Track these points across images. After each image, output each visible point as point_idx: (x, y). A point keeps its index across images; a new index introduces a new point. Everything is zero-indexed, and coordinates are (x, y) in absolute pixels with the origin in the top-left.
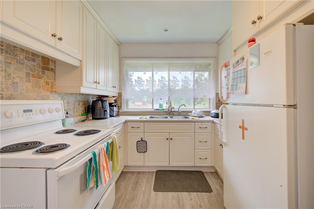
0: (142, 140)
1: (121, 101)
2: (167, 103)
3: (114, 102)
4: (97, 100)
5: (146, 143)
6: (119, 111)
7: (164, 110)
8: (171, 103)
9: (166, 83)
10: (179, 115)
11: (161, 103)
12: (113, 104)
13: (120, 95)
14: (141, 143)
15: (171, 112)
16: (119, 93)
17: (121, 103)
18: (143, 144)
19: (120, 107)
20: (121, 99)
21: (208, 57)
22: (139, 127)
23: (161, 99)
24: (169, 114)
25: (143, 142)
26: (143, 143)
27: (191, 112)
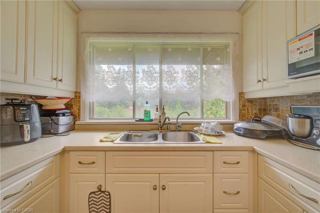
0: (100, 190)
1: (80, 106)
2: (157, 109)
3: (64, 107)
4: (8, 104)
5: (110, 198)
6: (74, 123)
7: (151, 120)
8: (164, 109)
9: (155, 75)
10: (178, 131)
11: (147, 110)
12: (57, 112)
13: (77, 95)
14: (98, 197)
15: (164, 124)
16: (76, 92)
17: (79, 110)
18: (103, 199)
19: (76, 117)
20: (79, 102)
21: (226, 33)
22: (94, 163)
23: (147, 103)
24: (161, 128)
25: (102, 194)
26: (103, 196)
27: (199, 124)
